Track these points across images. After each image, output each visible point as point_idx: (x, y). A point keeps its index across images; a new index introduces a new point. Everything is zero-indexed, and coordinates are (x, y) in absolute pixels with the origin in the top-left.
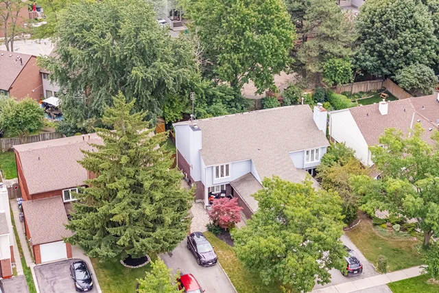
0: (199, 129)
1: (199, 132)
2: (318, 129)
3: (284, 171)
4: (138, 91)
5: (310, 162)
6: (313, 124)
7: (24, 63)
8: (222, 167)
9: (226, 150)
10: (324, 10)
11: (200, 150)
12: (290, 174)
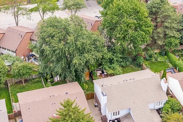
0: (106, 95)
1: (106, 96)
2: (163, 90)
3: (146, 115)
4: (76, 68)
5: (158, 106)
6: (160, 87)
7: (23, 37)
8: (116, 112)
9: (119, 103)
10: (168, 14)
11: (106, 104)
12: (148, 117)
